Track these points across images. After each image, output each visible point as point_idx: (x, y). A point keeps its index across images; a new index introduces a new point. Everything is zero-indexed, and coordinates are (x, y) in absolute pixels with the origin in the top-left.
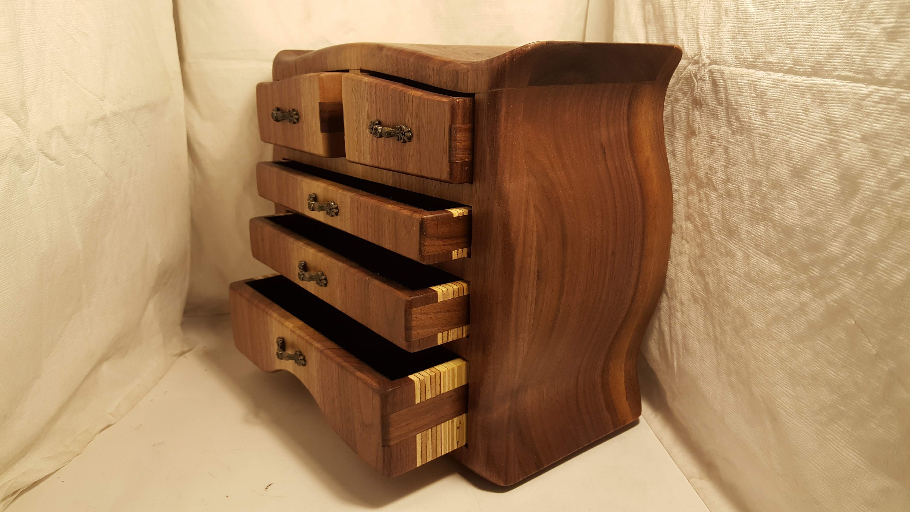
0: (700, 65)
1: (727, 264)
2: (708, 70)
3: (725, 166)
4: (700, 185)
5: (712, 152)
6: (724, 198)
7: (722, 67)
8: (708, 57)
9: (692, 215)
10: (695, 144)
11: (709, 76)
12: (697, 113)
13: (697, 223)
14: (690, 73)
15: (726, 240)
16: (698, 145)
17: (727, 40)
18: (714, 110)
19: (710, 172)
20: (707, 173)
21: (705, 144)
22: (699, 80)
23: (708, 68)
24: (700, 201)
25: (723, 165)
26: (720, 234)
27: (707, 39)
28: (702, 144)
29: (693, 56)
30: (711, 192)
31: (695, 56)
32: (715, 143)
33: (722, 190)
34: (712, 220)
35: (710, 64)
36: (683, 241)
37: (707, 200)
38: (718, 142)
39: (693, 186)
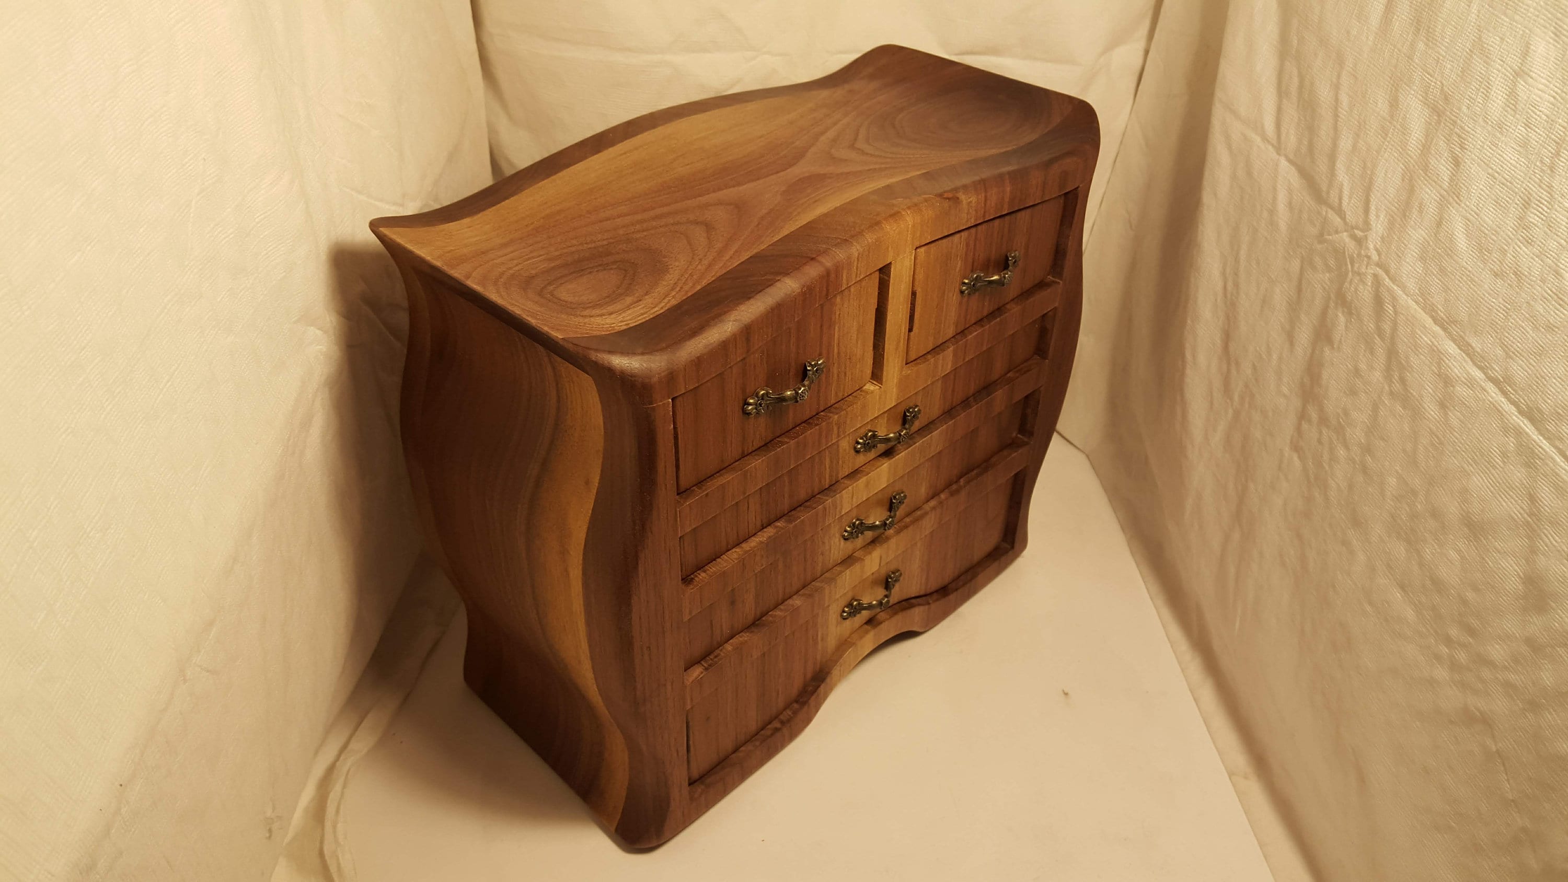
0: (1363, 251)
1: (1340, 556)
3: (1368, 428)
4: (1324, 421)
5: (1353, 391)
6: (1356, 468)
7: (1396, 287)
8: (1377, 252)
9: (1302, 449)
10: (1329, 359)
11: (1372, 283)
12: (1341, 316)
13: (1309, 467)
14: (1344, 248)
15: (1346, 524)
16: (1333, 363)
17: (1412, 252)
18: (1369, 336)
19: (1343, 417)
20: (1338, 414)
21: (1344, 372)
22: (1355, 272)
23: (1374, 270)
24: (1320, 442)
26: (1339, 509)
27: (1381, 220)
28: (1341, 368)
29: (1353, 225)
30: (1339, 444)
31: (1356, 228)
32: (1360, 383)
33: (1356, 455)
34: (1332, 483)
35: (1378, 266)
36: (1281, 474)
37: (1331, 450)
38: (1364, 385)
39: (1313, 413)
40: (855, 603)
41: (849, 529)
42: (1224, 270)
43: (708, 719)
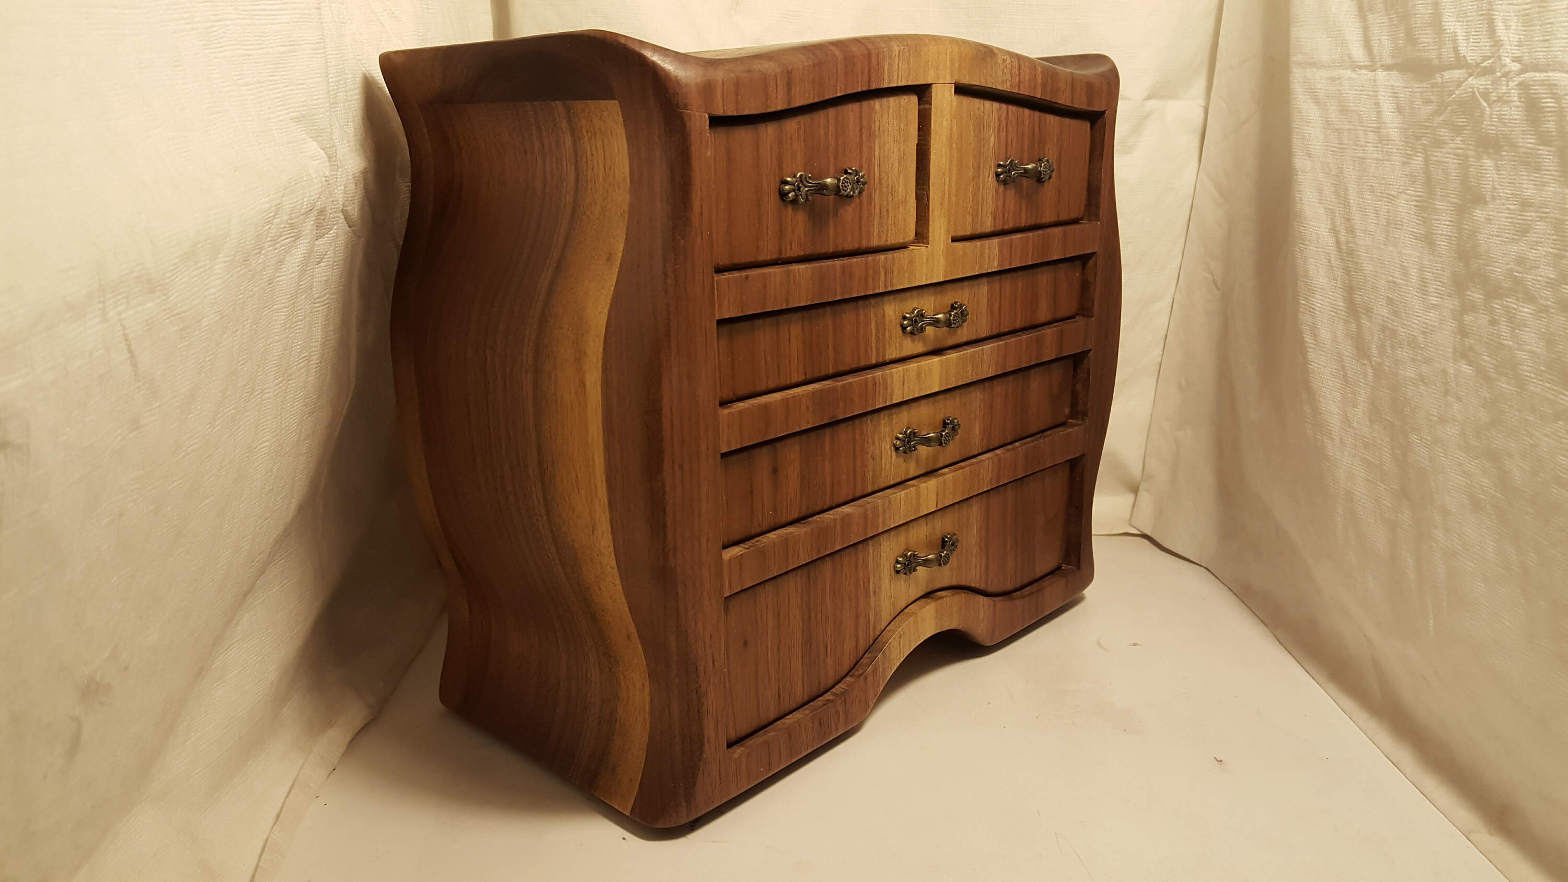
0: (1498, 74)
1: (1557, 435)
2: (1516, 83)
3: (1556, 255)
4: (1493, 292)
5: (1524, 231)
6: (1552, 313)
7: (1551, 74)
8: (1516, 60)
9: (1471, 349)
10: (1483, 220)
11: (1519, 94)
12: (1488, 162)
13: (1484, 363)
14: (1473, 92)
15: (1553, 390)
16: (1489, 219)
17: (1563, 24)
18: (1531, 154)
19: (1519, 269)
20: (1511, 270)
21: (1507, 218)
22: (1494, 101)
23: (1517, 80)
24: (1493, 322)
25: (1551, 253)
26: (1540, 380)
27: (1513, 27)
28: (1502, 217)
29: (1479, 61)
30: (1522, 304)
31: (1484, 61)
32: (1530, 215)
33: (1547, 299)
34: (1522, 355)
35: (1522, 71)
36: (1449, 398)
37: (1510, 319)
38: (1537, 212)
39: (1476, 295)
40: (909, 554)
41: (900, 436)
42: (1333, 223)
43: (745, 643)
